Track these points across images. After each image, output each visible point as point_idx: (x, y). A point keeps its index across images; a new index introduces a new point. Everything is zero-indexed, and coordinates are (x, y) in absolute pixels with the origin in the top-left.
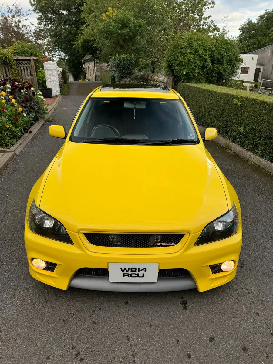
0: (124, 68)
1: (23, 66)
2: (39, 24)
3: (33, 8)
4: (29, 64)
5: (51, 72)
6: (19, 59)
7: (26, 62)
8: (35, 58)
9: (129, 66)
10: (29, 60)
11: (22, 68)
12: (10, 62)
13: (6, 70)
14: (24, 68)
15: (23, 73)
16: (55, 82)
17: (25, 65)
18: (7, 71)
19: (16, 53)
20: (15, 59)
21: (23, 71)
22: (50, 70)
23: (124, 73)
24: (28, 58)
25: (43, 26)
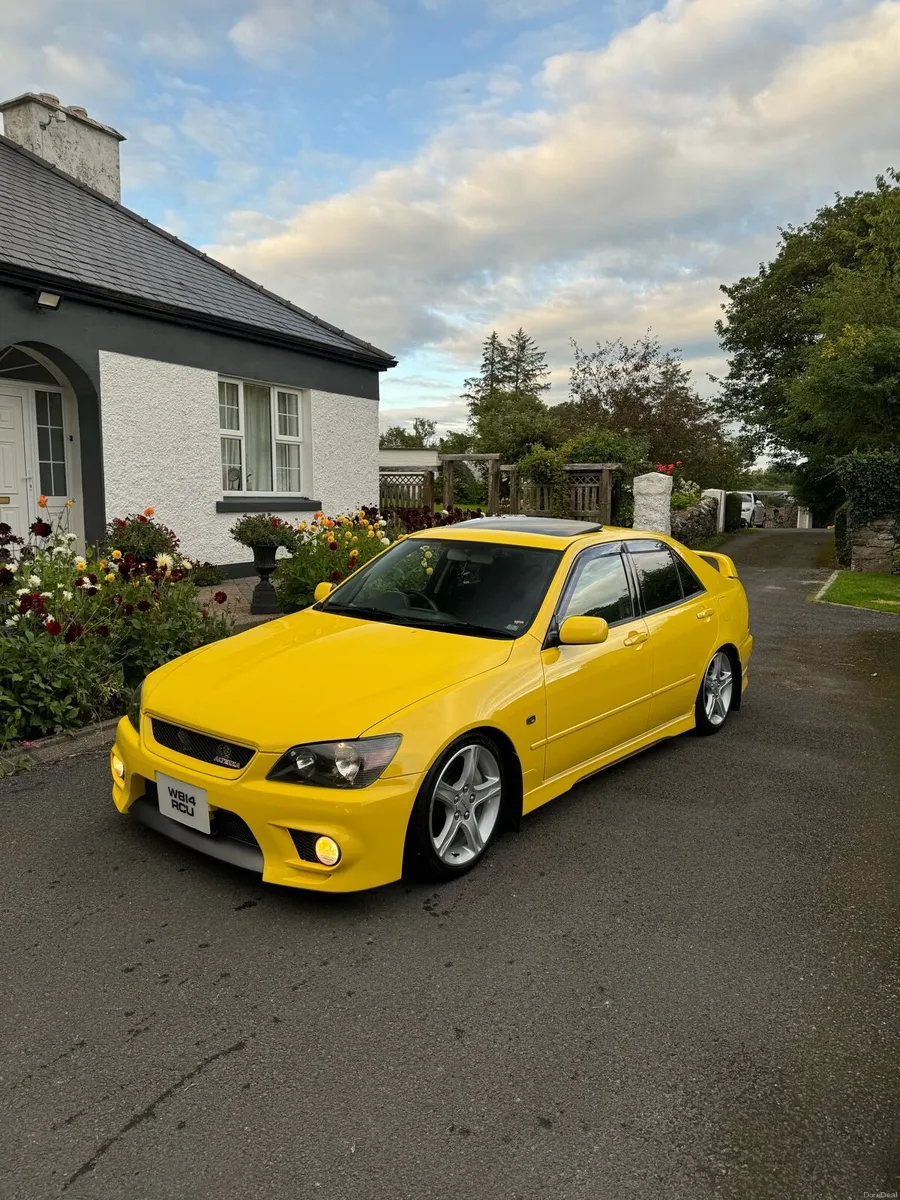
0: (876, 489)
1: (584, 485)
2: (732, 376)
3: (723, 340)
4: (598, 480)
5: (651, 500)
6: (575, 468)
7: (592, 475)
8: (614, 467)
9: (891, 485)
10: (600, 471)
11: (580, 491)
12: (552, 476)
13: (542, 495)
14: (584, 491)
15: (580, 501)
16: (655, 525)
17: (588, 482)
18: (546, 498)
19: (573, 457)
20: (568, 468)
21: (580, 496)
22: (647, 494)
23: (874, 504)
24: (597, 466)
25: (745, 381)
